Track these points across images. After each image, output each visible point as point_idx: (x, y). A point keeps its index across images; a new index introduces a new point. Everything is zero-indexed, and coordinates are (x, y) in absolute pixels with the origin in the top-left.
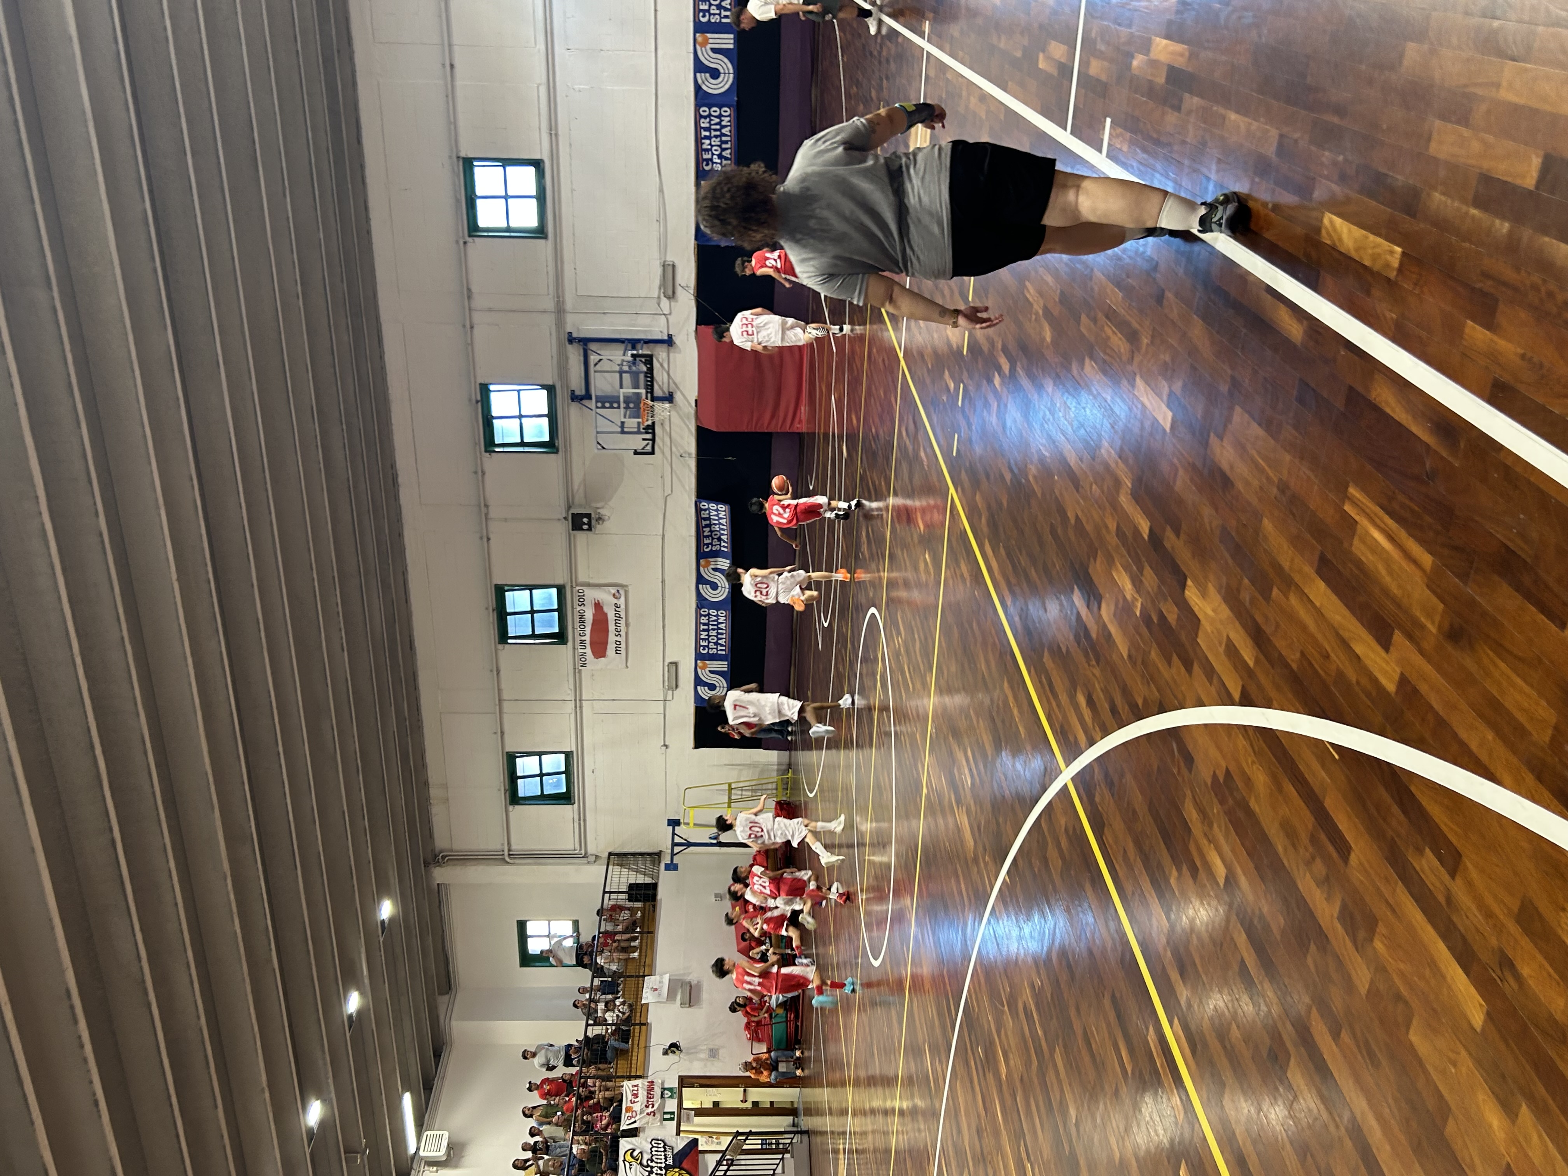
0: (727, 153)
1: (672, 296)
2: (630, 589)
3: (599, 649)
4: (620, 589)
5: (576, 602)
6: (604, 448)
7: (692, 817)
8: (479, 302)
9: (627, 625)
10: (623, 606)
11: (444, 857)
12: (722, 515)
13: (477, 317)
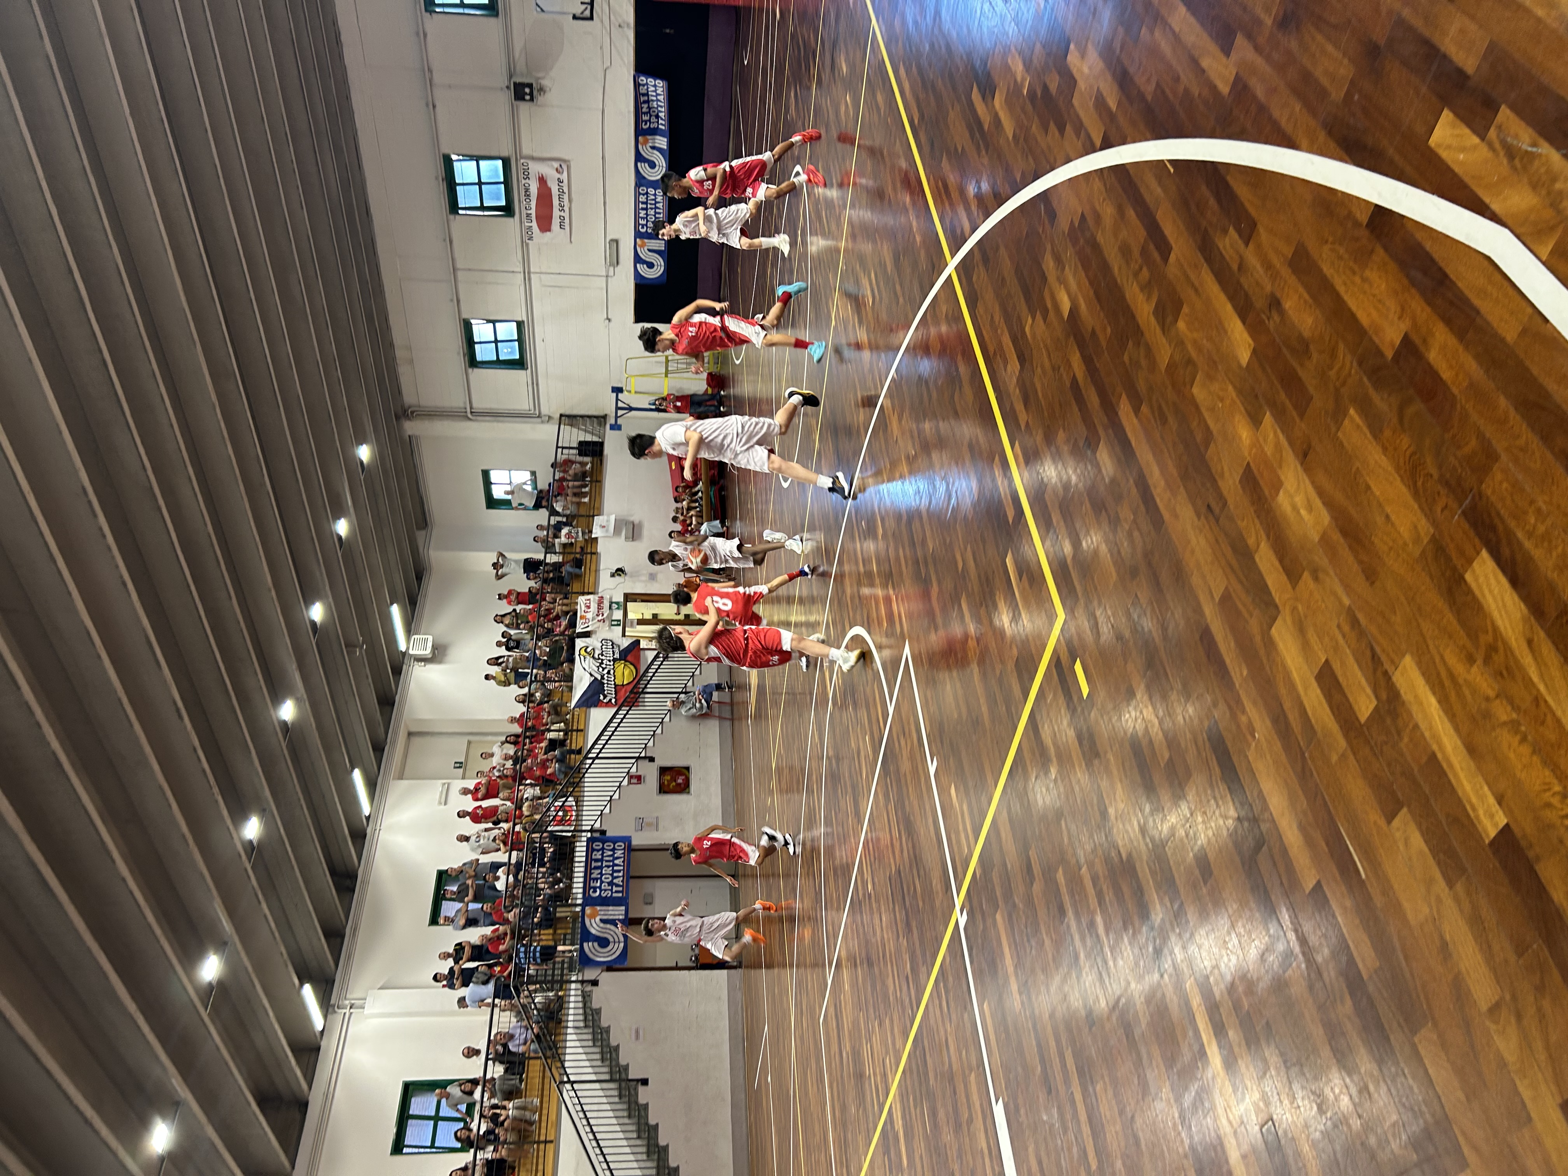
2: (572, 164)
3: (545, 224)
4: (563, 164)
5: (521, 176)
6: (542, 10)
7: (633, 384)
9: (570, 201)
10: (566, 181)
11: (412, 412)
12: (660, 91)
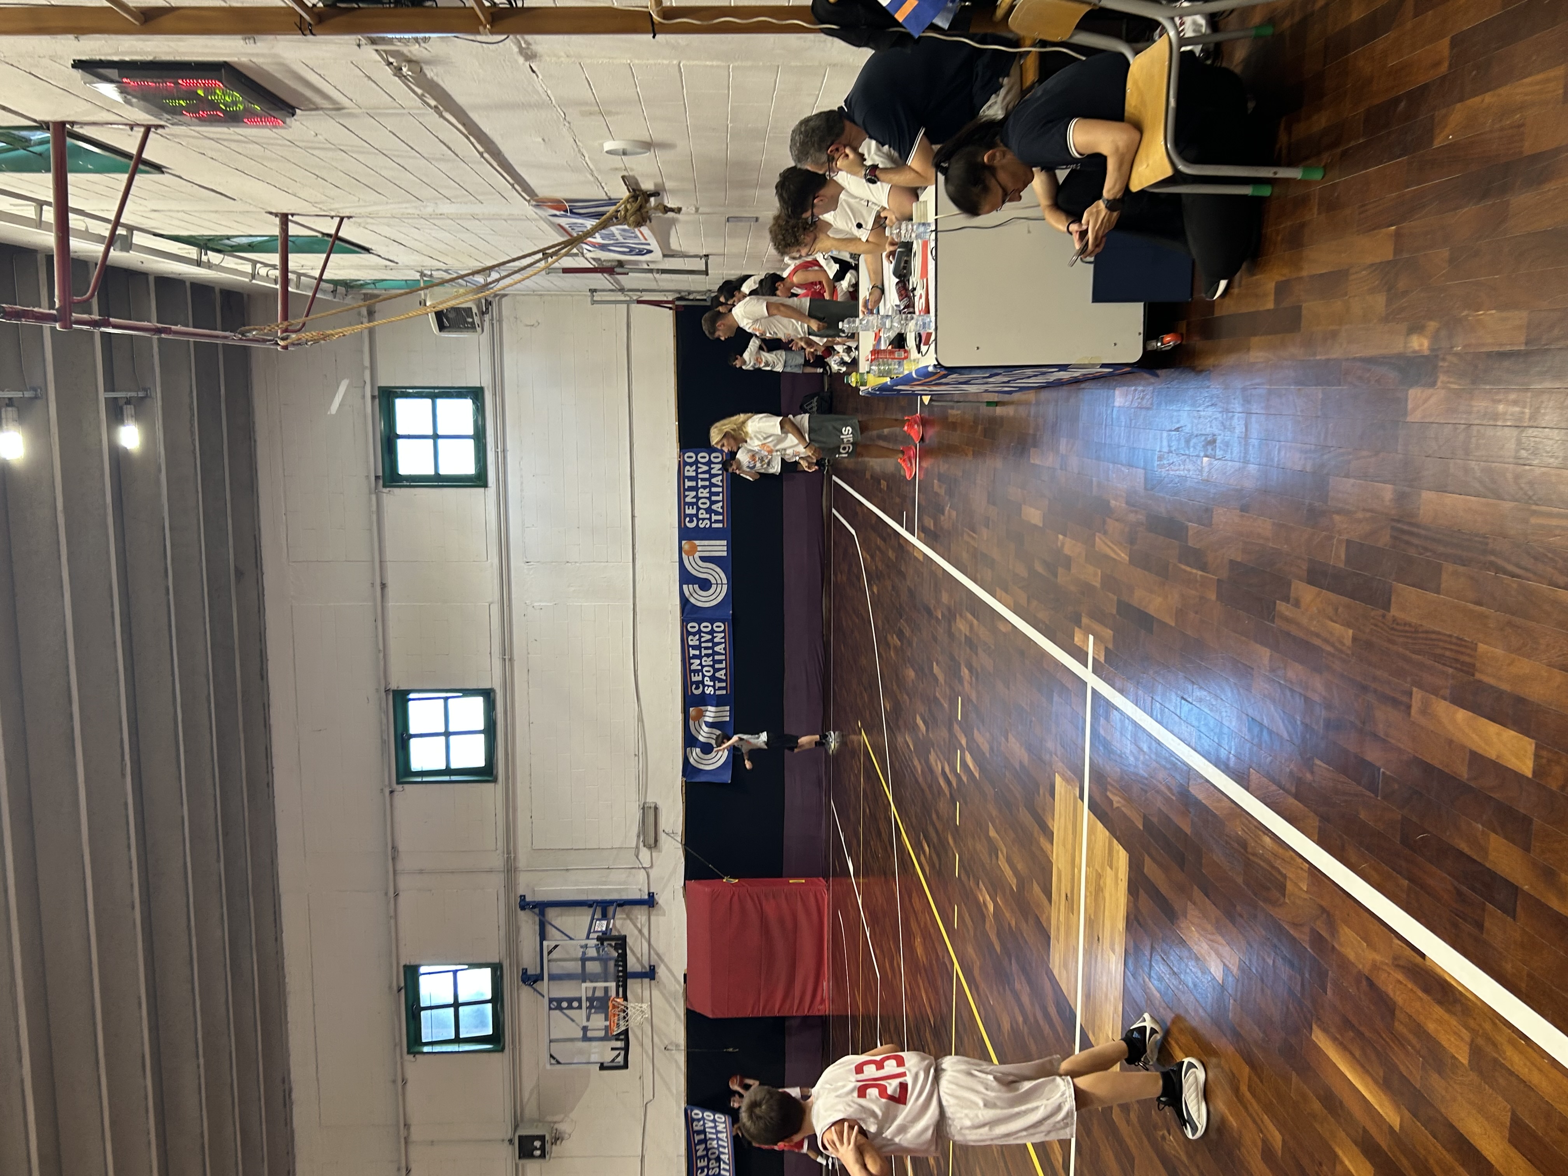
0: (721, 674)
1: (654, 844)
6: (558, 1063)
8: (406, 862)
12: (721, 1127)
13: (404, 882)
